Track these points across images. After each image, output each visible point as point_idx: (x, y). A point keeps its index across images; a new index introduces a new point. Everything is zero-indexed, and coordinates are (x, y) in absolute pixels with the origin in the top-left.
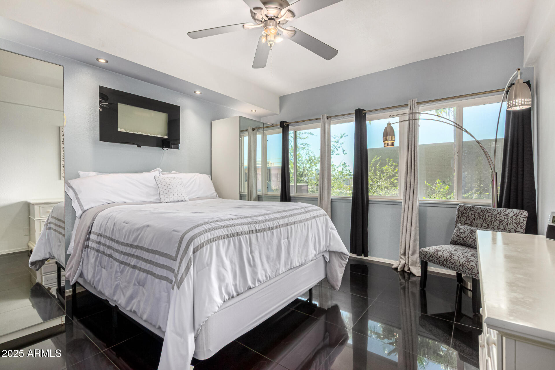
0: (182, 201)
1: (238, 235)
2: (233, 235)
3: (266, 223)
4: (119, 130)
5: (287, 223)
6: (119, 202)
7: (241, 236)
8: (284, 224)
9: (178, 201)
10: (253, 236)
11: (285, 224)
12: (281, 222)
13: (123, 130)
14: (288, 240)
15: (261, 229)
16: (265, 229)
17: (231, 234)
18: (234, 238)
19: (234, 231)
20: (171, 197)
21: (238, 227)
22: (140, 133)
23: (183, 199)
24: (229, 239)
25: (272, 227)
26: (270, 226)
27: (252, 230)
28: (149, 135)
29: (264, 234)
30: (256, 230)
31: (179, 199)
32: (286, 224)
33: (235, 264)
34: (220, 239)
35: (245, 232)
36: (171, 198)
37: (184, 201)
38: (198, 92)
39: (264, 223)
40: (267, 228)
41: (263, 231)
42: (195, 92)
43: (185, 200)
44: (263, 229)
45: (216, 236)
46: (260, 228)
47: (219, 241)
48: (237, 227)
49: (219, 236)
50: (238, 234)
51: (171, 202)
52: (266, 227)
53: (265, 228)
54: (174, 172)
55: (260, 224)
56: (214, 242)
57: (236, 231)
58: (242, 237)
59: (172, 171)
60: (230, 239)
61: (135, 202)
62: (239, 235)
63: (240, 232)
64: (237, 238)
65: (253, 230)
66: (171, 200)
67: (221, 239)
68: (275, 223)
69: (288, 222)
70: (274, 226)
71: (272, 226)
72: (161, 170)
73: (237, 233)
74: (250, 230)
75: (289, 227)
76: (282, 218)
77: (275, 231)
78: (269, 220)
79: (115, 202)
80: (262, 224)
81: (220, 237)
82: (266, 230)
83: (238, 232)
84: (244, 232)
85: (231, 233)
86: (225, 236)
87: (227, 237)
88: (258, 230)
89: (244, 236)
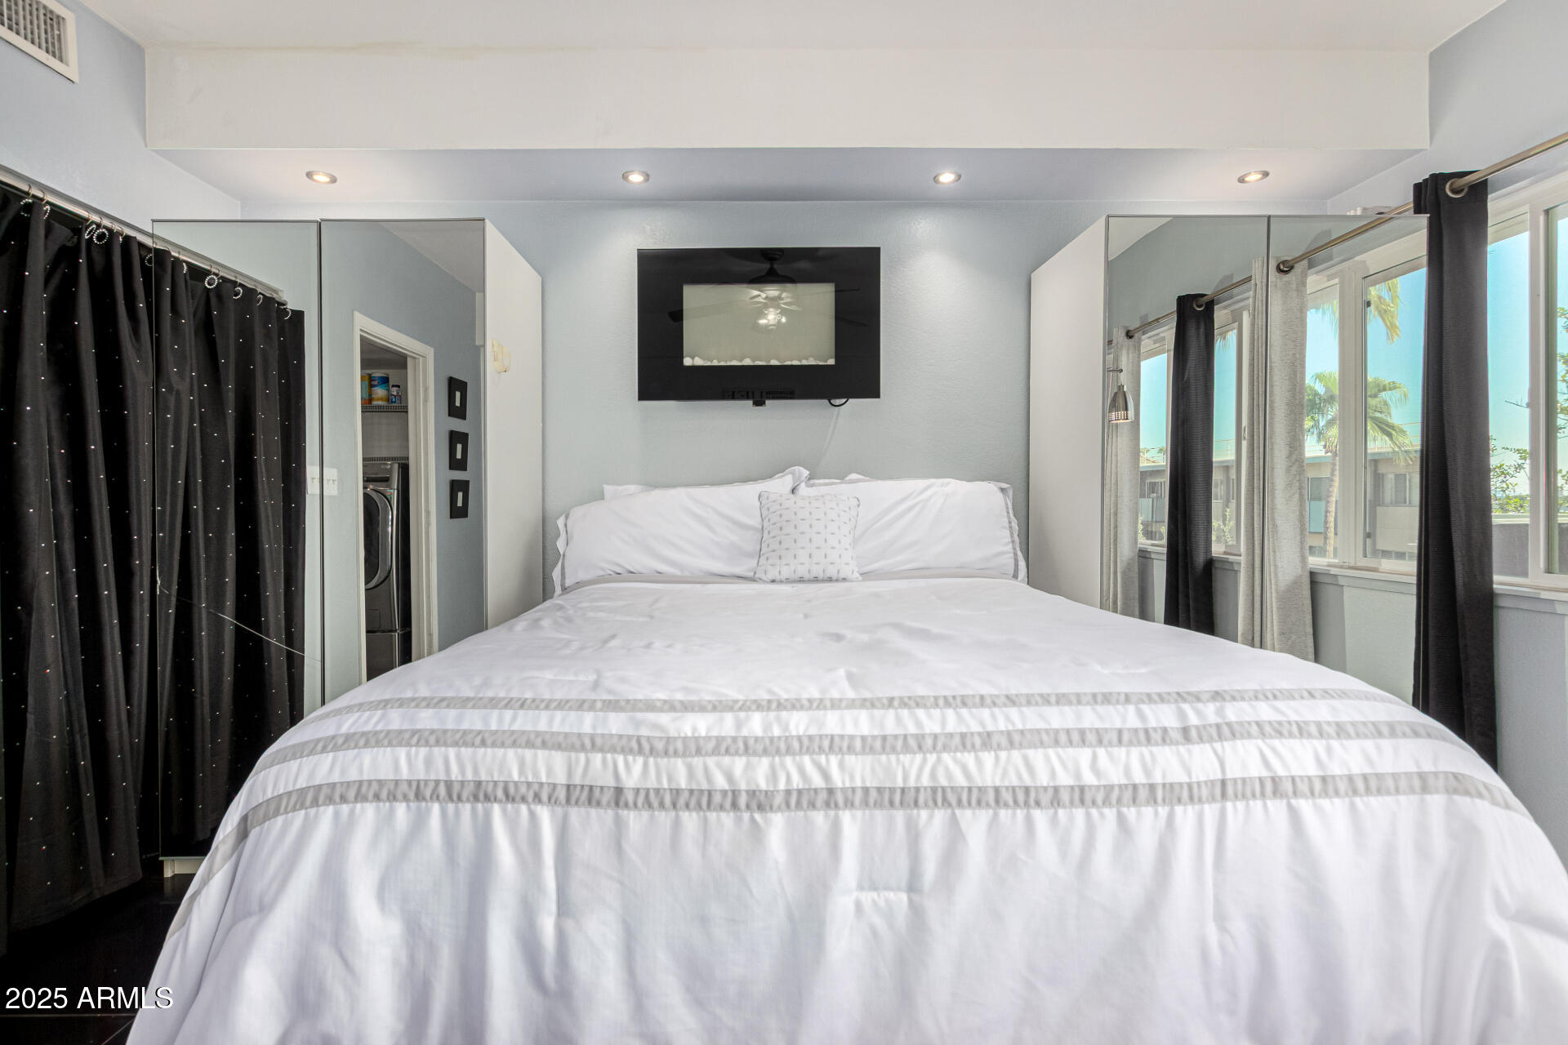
0: (830, 580)
1: (481, 796)
2: (451, 792)
3: (711, 761)
4: (687, 362)
5: (912, 783)
6: (644, 571)
7: (496, 809)
8: (879, 790)
9: (816, 580)
10: (591, 825)
11: (892, 790)
12: (858, 771)
13: (698, 362)
14: (910, 900)
15: (657, 791)
16: (691, 791)
17: (437, 782)
18: (451, 807)
19: (462, 771)
20: (787, 565)
21: (500, 752)
22: (747, 362)
23: (832, 572)
24: (418, 808)
25: (752, 794)
26: (743, 786)
27: (587, 782)
28: (774, 362)
29: (677, 824)
30: (619, 791)
31: (817, 571)
32: (903, 790)
33: (432, 948)
34: (365, 799)
35: (536, 787)
36: (787, 567)
37: (837, 580)
38: (947, 178)
39: (697, 762)
40: (710, 793)
41: (674, 805)
42: (935, 179)
43: (842, 575)
44: (677, 792)
45: (353, 776)
46: (652, 783)
47: (359, 806)
48: (486, 755)
49: (370, 782)
50: (481, 793)
51: (788, 581)
52: (705, 786)
53: (694, 787)
54: (854, 476)
55: (663, 762)
56: (331, 808)
57: (476, 771)
58: (504, 811)
59: (851, 473)
60: (428, 810)
61: (687, 574)
62: (487, 798)
63: (495, 783)
64: (474, 811)
65: (591, 788)
66: (786, 572)
67: (377, 797)
68: (798, 772)
69: (925, 781)
70: (782, 786)
71: (763, 785)
72: (806, 473)
73: (479, 784)
74: (577, 780)
75: (933, 823)
76: (885, 744)
77: (776, 825)
78: (747, 747)
79: (633, 570)
80: (680, 765)
81: (375, 786)
82: (703, 800)
83: (483, 777)
84: (529, 784)
85: (442, 777)
86: (404, 787)
87: (412, 796)
88: (637, 791)
89: (517, 812)
